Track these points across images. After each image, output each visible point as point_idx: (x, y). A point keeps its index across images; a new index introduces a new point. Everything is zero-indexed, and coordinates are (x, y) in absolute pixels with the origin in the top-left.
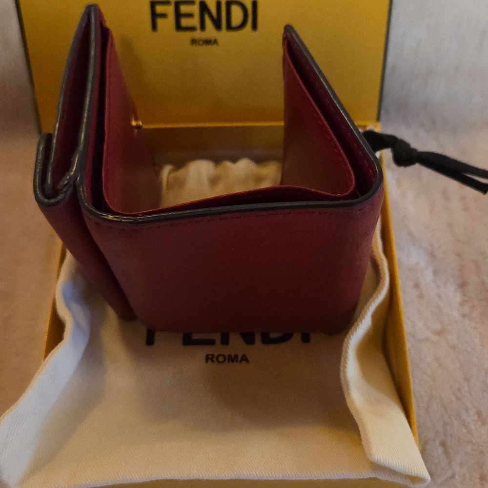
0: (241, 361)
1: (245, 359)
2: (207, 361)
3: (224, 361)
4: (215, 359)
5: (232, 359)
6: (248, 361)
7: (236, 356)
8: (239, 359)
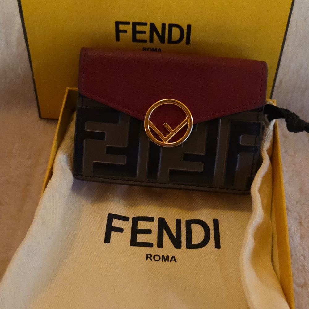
0: (171, 261)
1: (174, 259)
2: (147, 260)
3: (159, 260)
4: (152, 258)
5: (165, 259)
6: (176, 261)
7: (168, 256)
8: (170, 259)
